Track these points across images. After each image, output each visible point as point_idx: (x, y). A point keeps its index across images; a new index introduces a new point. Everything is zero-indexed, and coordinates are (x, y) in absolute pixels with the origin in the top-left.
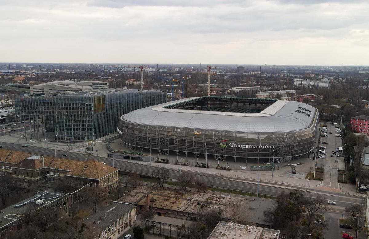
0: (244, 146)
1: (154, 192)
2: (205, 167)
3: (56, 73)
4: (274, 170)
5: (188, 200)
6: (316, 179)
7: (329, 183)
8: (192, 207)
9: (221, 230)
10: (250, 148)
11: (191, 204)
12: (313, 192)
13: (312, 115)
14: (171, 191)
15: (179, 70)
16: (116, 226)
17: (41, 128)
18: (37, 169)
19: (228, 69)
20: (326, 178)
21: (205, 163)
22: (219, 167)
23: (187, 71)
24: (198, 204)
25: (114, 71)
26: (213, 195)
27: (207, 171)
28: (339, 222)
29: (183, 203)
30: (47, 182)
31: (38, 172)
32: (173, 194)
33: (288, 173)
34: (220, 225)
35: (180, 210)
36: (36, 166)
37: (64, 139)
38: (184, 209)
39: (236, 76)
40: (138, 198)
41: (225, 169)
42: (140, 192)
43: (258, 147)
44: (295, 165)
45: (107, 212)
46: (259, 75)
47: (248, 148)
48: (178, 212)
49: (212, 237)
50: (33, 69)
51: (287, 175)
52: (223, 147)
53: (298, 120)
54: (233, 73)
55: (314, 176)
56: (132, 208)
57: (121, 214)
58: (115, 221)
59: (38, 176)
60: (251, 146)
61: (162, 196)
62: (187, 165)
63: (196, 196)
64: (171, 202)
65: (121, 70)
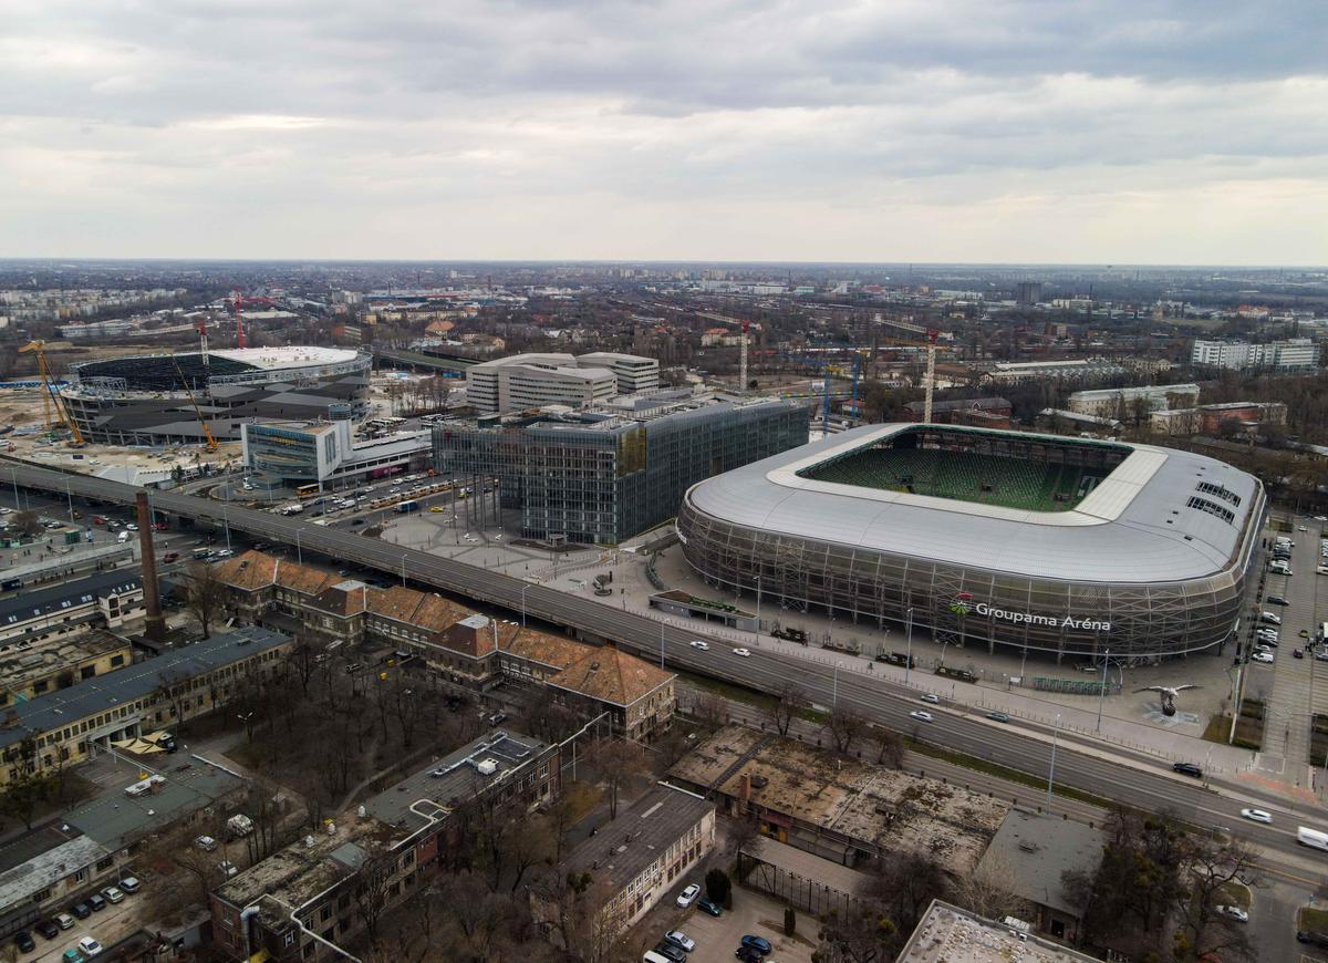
0: (1019, 617)
1: (764, 754)
2: (905, 666)
3: (526, 299)
4: (1106, 695)
5: (853, 791)
6: (1238, 744)
7: (1280, 761)
8: (863, 819)
9: (934, 932)
10: (1037, 624)
11: (859, 806)
12: (1223, 792)
13: (1240, 513)
14: (808, 754)
15: (849, 290)
16: (663, 864)
17: (490, 494)
18: (481, 656)
19: (992, 283)
20: (1272, 740)
21: (905, 654)
22: (943, 670)
23: (870, 296)
24: (878, 811)
25: (671, 290)
26: (921, 782)
27: (910, 680)
28: (1298, 918)
29: (838, 801)
30: (501, 684)
31: (482, 661)
32: (810, 765)
33: (1148, 711)
34: (935, 914)
35: (829, 826)
36: (478, 647)
37: (541, 535)
38: (838, 824)
39: (1013, 314)
40: (722, 770)
41: (959, 676)
42: (726, 749)
43: (1059, 623)
44: (1173, 690)
45: (644, 816)
46: (1083, 312)
47: (1032, 624)
48: (821, 830)
49: (909, 955)
50: (473, 284)
51: (1146, 716)
52: (959, 612)
53: (1193, 543)
54: (1007, 303)
55: (1232, 735)
56: (706, 812)
57: (678, 827)
58: (660, 851)
59: (483, 671)
60: (1041, 618)
61: (785, 769)
62: (855, 654)
63: (875, 780)
64: (806, 792)
65: (691, 289)
